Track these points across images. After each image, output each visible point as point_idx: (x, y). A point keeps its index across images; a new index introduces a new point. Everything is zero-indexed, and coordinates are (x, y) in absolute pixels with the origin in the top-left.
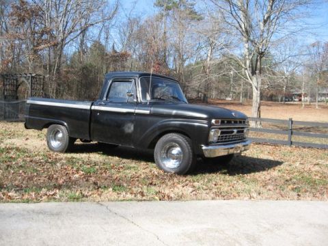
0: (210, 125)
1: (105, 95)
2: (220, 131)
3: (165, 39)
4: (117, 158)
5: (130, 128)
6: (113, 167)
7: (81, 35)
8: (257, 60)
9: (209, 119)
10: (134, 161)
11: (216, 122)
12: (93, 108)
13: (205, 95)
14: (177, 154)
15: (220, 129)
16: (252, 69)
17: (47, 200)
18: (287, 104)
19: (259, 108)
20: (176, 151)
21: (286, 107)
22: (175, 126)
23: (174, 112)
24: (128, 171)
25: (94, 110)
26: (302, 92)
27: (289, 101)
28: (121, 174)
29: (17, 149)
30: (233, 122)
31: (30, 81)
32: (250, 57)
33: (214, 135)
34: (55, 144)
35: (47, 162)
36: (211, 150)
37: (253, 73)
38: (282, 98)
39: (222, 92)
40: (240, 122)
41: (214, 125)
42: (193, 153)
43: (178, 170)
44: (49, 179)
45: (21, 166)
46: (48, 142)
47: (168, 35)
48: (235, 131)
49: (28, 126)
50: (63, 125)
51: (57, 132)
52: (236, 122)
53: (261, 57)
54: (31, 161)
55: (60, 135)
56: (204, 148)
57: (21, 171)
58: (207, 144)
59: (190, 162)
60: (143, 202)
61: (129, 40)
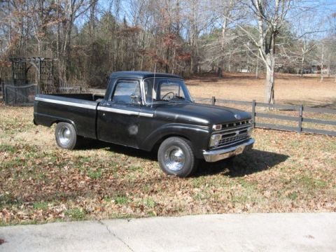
0: (211, 131)
1: (110, 96)
2: (221, 135)
3: (178, 11)
4: (123, 155)
5: (134, 130)
6: (118, 169)
7: (91, 8)
8: (271, 38)
9: (210, 125)
10: (140, 159)
11: (217, 128)
12: (99, 108)
13: (219, 68)
14: (180, 157)
15: (221, 133)
16: (266, 48)
17: (53, 219)
18: (305, 77)
19: (272, 87)
20: (179, 153)
21: (303, 81)
22: (177, 130)
23: (177, 116)
24: (132, 174)
25: (100, 111)
26: (321, 64)
27: (307, 73)
28: (125, 178)
29: (27, 148)
30: (235, 125)
31: (39, 64)
32: (264, 35)
33: (215, 140)
34: (64, 141)
35: (55, 164)
36: (212, 155)
37: (267, 51)
38: (300, 71)
39: (237, 65)
40: (243, 123)
41: (214, 131)
42: (195, 157)
43: (180, 173)
44: (56, 187)
45: (30, 171)
46: (57, 139)
47: (181, 6)
48: (237, 132)
49: (37, 122)
50: (70, 123)
51: (65, 130)
52: (238, 124)
53: (275, 36)
54: (40, 164)
55: (68, 132)
56: (205, 153)
57: (30, 179)
58: (208, 149)
59: (192, 166)
60: (141, 219)
61: (140, 12)
